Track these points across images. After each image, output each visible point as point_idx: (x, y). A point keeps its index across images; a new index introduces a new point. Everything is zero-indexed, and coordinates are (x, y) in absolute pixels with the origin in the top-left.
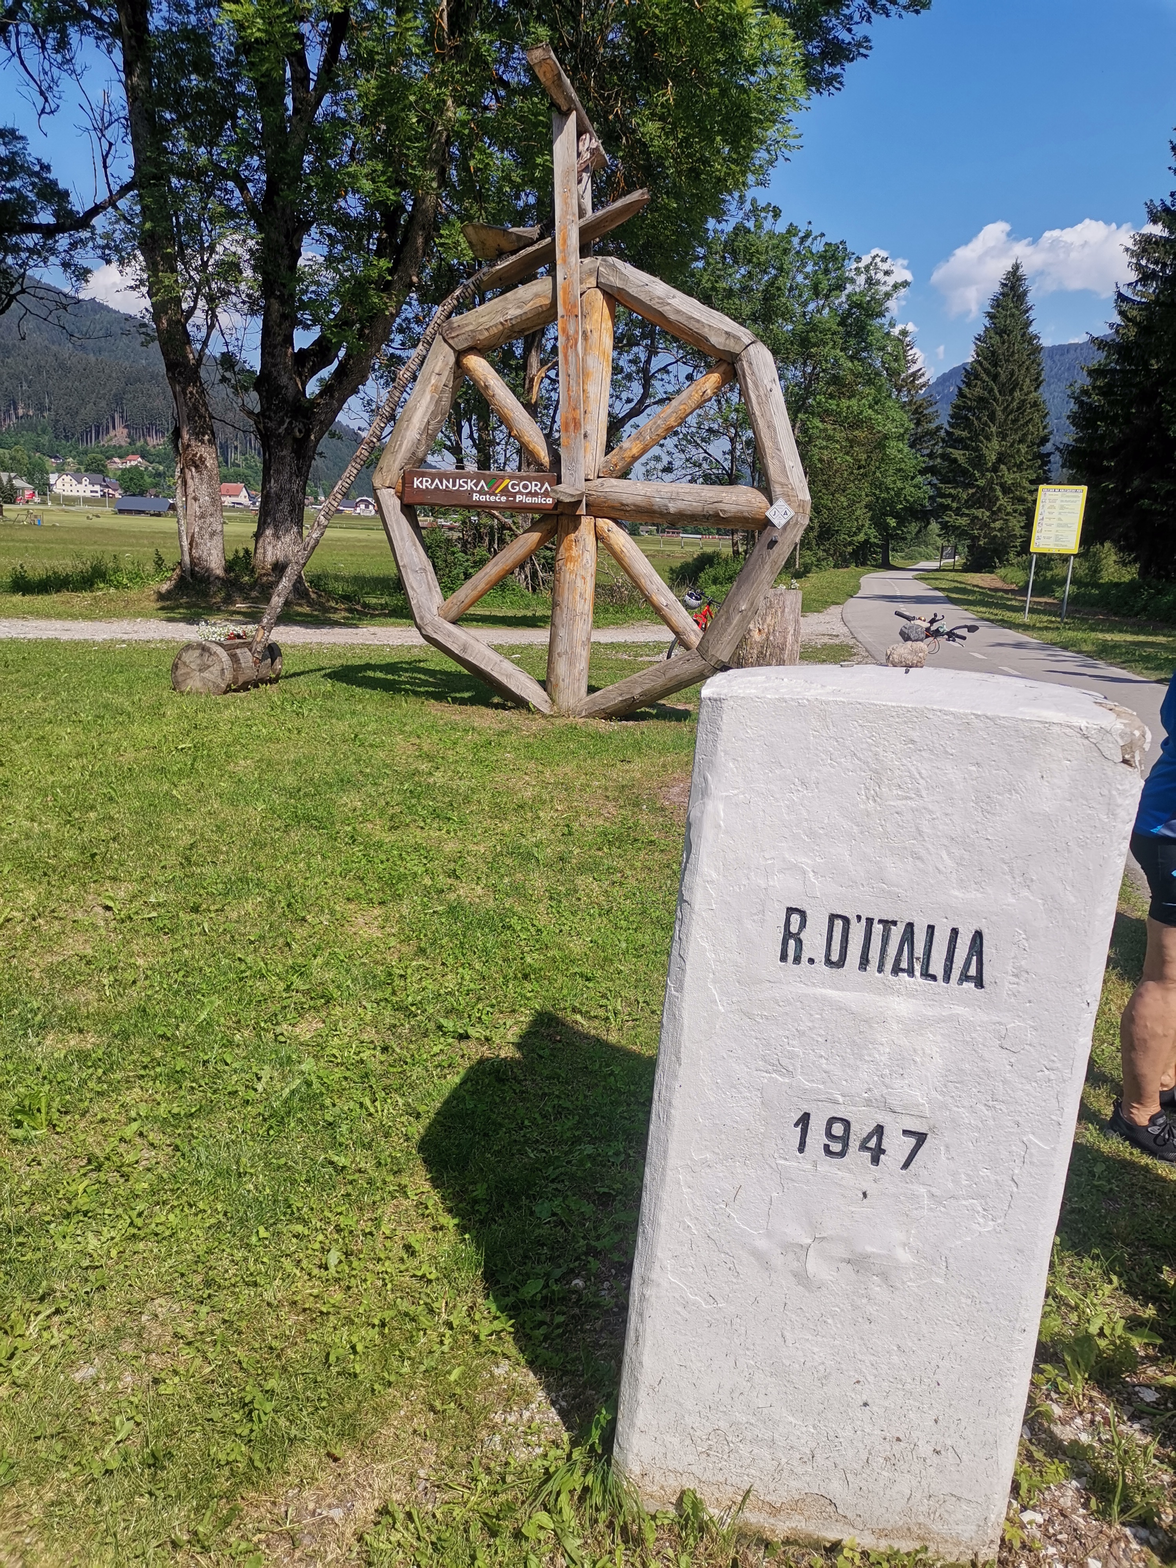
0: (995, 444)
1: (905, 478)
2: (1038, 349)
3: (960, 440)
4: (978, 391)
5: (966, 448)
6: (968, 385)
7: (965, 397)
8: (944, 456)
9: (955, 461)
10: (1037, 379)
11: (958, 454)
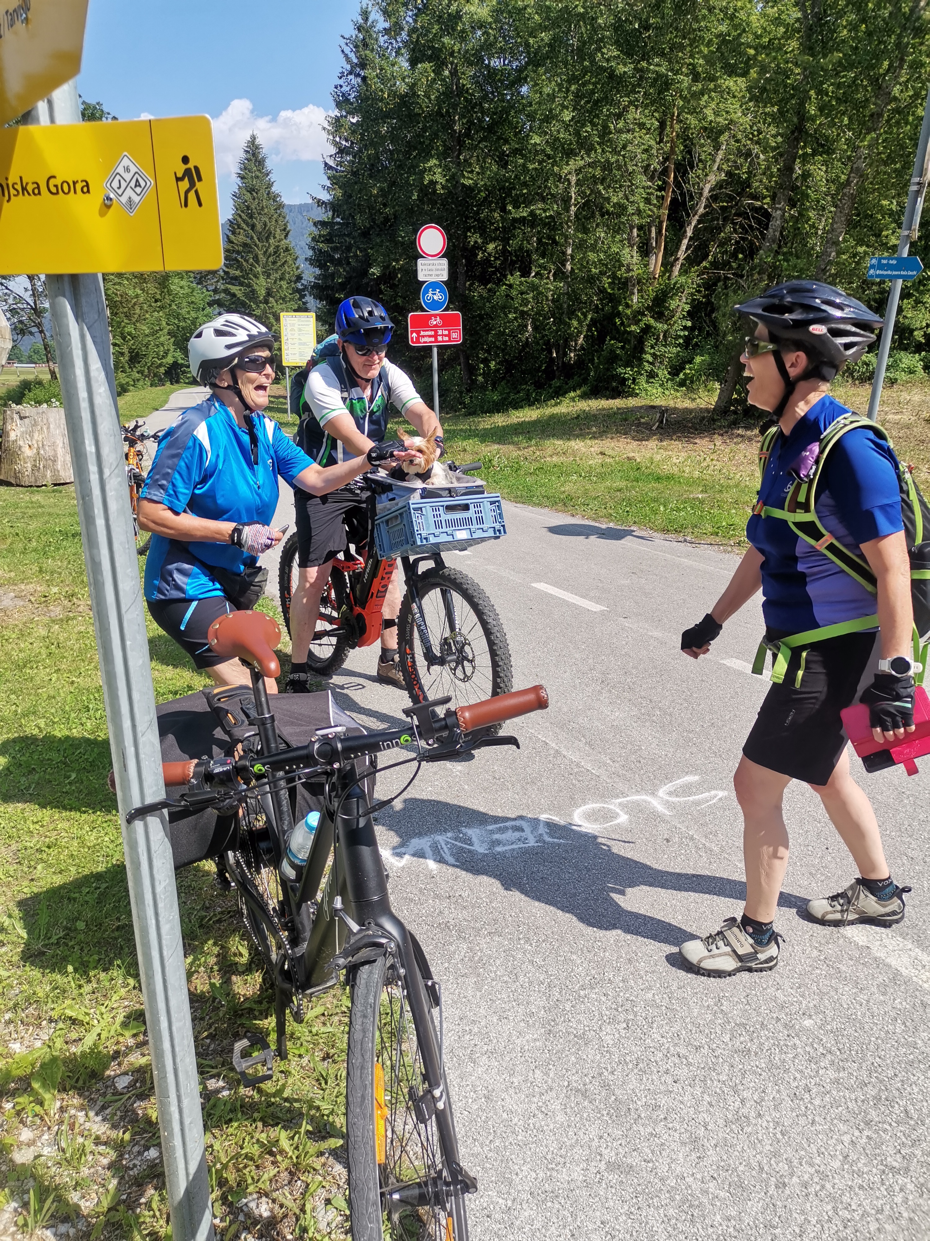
0: (262, 280)
1: (198, 309)
2: (281, 206)
3: (236, 278)
4: (242, 238)
5: (241, 284)
6: (234, 233)
7: (232, 242)
8: (226, 291)
9: (234, 295)
10: (285, 229)
11: (234, 289)
